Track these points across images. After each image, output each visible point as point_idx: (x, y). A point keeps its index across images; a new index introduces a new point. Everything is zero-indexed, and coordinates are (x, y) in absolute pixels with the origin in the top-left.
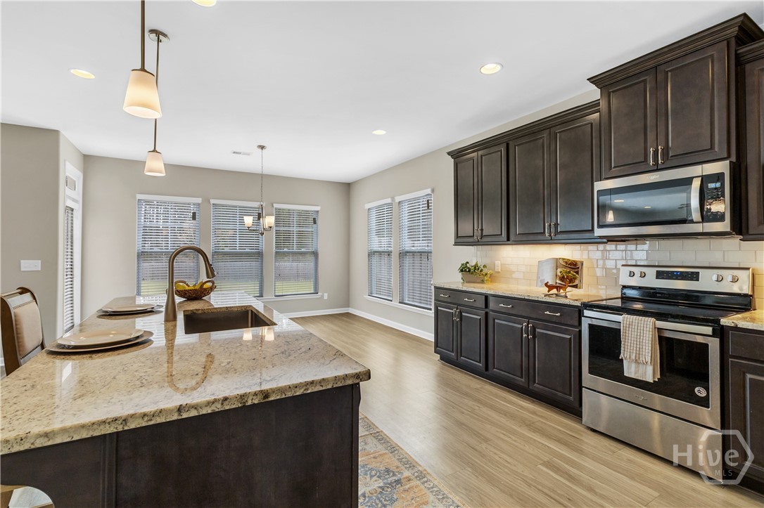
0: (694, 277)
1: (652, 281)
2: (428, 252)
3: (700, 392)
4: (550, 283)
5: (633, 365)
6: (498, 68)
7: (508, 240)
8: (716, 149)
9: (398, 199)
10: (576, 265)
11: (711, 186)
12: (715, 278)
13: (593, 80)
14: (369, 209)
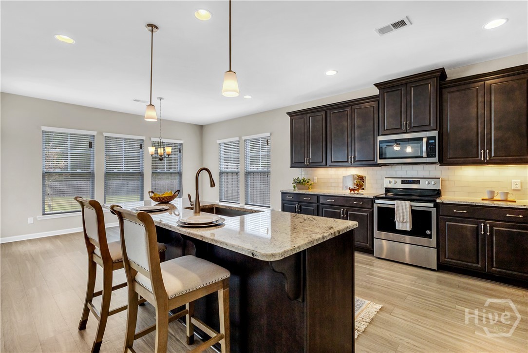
0: (418, 182)
1: (399, 185)
2: (267, 172)
3: (428, 232)
4: (351, 188)
5: (401, 224)
6: (335, 72)
7: (326, 165)
8: (432, 125)
9: (244, 138)
10: (362, 178)
11: (431, 141)
12: (427, 183)
13: (376, 85)
14: (219, 144)
